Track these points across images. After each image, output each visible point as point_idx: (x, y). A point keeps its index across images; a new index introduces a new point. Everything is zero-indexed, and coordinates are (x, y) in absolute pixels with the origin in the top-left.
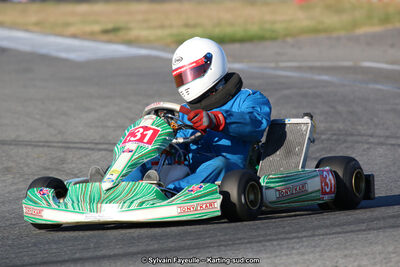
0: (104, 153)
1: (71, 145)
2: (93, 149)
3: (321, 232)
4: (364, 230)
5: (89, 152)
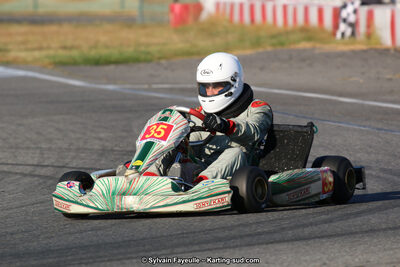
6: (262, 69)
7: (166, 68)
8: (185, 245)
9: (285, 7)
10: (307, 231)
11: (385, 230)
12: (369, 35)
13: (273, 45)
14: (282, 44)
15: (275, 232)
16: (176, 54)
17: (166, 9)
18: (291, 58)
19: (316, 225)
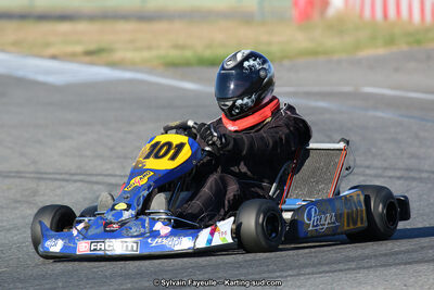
0: (79, 184)
1: (44, 176)
2: (67, 181)
3: (308, 271)
4: (354, 269)
5: (64, 184)
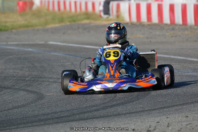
6: (64, 34)
7: (15, 34)
8: (24, 123)
9: (75, 3)
10: (86, 115)
11: (125, 114)
12: (118, 16)
13: (70, 22)
14: (74, 21)
15: (70, 116)
16: (20, 27)
17: (16, 4)
18: (79, 28)
19: (91, 112)
